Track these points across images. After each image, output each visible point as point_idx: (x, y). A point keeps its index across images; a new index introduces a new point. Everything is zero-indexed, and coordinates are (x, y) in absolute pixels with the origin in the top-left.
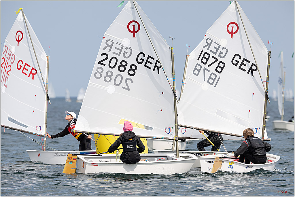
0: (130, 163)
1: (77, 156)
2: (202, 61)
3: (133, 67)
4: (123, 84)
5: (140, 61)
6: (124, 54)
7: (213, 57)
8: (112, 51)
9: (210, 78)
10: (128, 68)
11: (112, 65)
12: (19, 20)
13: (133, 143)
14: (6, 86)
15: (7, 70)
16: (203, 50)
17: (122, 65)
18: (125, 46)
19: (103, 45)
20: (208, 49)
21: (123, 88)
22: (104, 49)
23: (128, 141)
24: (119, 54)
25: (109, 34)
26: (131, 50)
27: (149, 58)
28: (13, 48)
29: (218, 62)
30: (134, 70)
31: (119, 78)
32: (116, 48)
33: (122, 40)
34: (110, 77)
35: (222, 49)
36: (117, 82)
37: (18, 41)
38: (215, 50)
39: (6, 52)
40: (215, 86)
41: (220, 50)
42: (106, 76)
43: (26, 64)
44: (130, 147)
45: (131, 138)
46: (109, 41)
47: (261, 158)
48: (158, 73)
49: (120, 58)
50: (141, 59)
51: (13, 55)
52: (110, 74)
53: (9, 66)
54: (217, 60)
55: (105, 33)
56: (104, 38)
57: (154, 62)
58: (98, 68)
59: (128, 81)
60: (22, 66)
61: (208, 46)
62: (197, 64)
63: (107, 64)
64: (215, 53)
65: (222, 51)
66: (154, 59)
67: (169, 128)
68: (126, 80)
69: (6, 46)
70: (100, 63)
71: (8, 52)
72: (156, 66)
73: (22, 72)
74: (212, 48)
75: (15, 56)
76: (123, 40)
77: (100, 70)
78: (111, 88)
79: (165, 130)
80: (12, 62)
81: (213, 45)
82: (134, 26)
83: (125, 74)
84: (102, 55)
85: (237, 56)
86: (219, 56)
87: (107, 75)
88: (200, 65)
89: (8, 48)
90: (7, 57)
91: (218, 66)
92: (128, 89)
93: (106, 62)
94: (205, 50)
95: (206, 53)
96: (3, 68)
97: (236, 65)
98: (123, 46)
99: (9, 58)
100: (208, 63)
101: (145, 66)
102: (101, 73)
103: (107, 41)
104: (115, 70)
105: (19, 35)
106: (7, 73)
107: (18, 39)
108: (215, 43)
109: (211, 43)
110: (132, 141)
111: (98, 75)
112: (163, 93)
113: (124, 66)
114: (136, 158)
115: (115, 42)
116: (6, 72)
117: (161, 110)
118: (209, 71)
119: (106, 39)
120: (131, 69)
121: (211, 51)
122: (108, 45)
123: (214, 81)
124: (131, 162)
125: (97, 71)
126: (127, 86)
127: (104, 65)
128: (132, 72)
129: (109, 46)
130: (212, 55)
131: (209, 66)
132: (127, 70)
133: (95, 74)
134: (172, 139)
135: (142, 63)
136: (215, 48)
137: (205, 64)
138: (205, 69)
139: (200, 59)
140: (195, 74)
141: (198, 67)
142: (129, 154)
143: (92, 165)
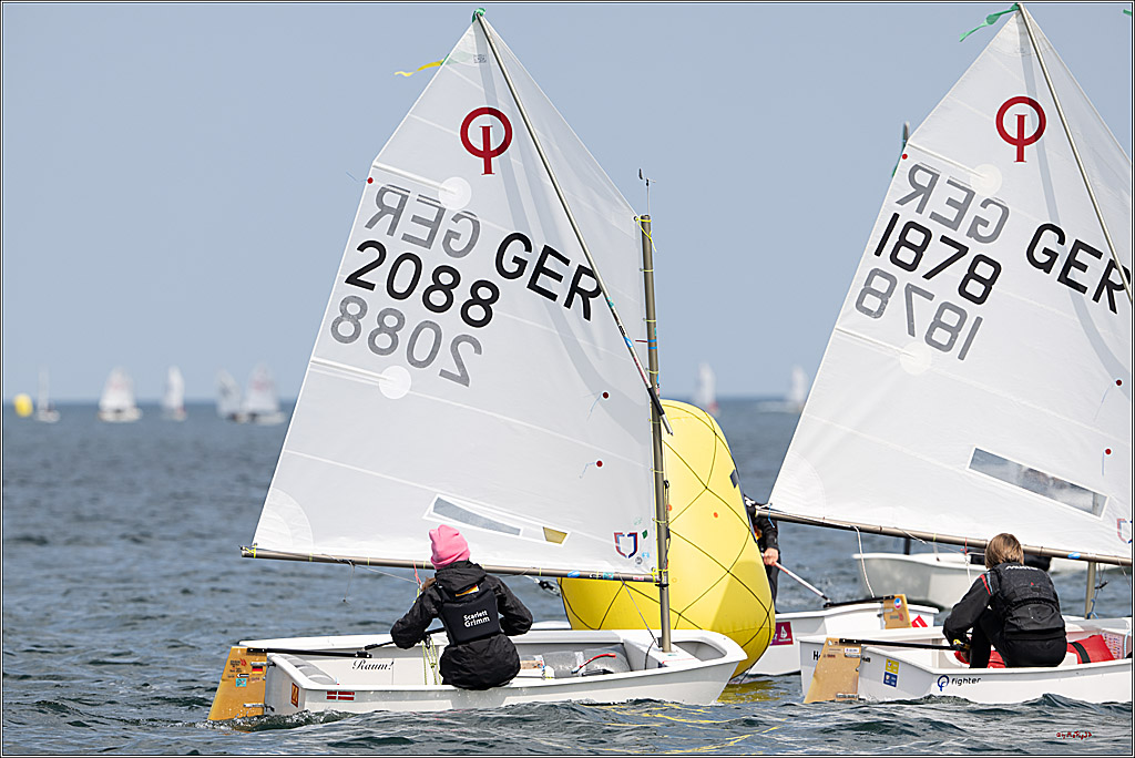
1: (268, 654)
2: (894, 258)
3: (487, 294)
4: (445, 359)
5: (511, 267)
6: (446, 242)
7: (944, 239)
8: (399, 232)
9: (937, 323)
10: (462, 294)
11: (400, 287)
16: (896, 216)
17: (437, 286)
18: (453, 208)
19: (367, 207)
20: (920, 210)
21: (443, 373)
22: (370, 224)
24: (428, 243)
25: (387, 167)
26: (476, 225)
27: (549, 256)
29: (967, 260)
30: (486, 304)
31: (428, 336)
32: (415, 219)
33: (438, 184)
34: (393, 333)
35: (985, 204)
36: (421, 353)
38: (951, 214)
40: (961, 357)
41: (974, 210)
42: (378, 331)
44: (476, 619)
45: (473, 586)
46: (388, 190)
47: (1037, 644)
48: (587, 316)
49: (432, 258)
50: (516, 260)
52: (391, 321)
54: (963, 250)
55: (375, 163)
56: (370, 181)
57: (568, 273)
58: (345, 302)
59: (465, 348)
61: (920, 197)
62: (874, 272)
63: (381, 284)
64: (954, 225)
65: (983, 214)
67: (630, 535)
68: (456, 342)
70: (353, 279)
72: (575, 288)
74: (937, 203)
76: (442, 186)
77: (354, 309)
78: (395, 378)
79: (617, 541)
81: (942, 192)
82: (486, 130)
83: (451, 322)
84: (361, 248)
85: (1047, 232)
86: (972, 233)
87: (382, 328)
88: (886, 275)
91: (971, 274)
92: (464, 379)
93: (378, 277)
94: (908, 214)
95: (910, 225)
97: (1047, 267)
98: (442, 211)
100: (927, 264)
101: (532, 285)
102: (356, 320)
103: (383, 191)
104: (413, 307)
108: (949, 182)
109: (933, 183)
110: (479, 595)
111: (348, 326)
112: (606, 395)
113: (447, 290)
115: (412, 197)
117: (599, 464)
118: (930, 297)
119: (378, 185)
120: (476, 300)
121: (934, 216)
122: (384, 210)
123: (954, 337)
125: (344, 312)
126: (460, 365)
127: (371, 287)
128: (477, 312)
129: (389, 210)
130: (938, 230)
131: (928, 276)
132: (458, 303)
133: (333, 326)
134: (643, 577)
135: (519, 273)
136: (950, 202)
137: (911, 268)
138: (910, 289)
139: (888, 249)
140: (868, 312)
141: (880, 284)
142: (475, 648)
143: (328, 698)
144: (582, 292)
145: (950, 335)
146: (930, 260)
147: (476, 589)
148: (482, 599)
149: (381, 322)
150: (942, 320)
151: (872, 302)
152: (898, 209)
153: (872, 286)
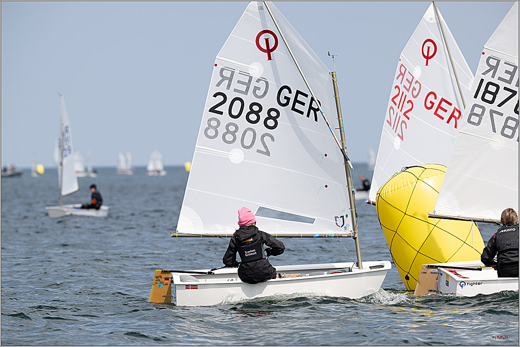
0: (255, 283)
2: (483, 99)
3: (274, 114)
4: (258, 145)
5: (284, 101)
6: (254, 92)
7: (505, 89)
8: (232, 88)
9: (506, 126)
10: (263, 115)
11: (235, 113)
12: (428, 20)
13: (254, 245)
14: (402, 138)
15: (405, 110)
16: (482, 80)
17: (252, 112)
18: (256, 76)
19: (215, 77)
20: (493, 77)
21: (258, 151)
22: (218, 85)
23: (244, 244)
24: (246, 93)
25: (222, 59)
26: (267, 83)
27: (299, 94)
28: (418, 71)
29: (517, 97)
30: (275, 119)
31: (250, 134)
32: (239, 82)
33: (248, 66)
34: (233, 133)
36: (248, 142)
37: (428, 58)
38: (508, 77)
39: (401, 76)
40: (518, 140)
42: (226, 133)
43: (443, 100)
44: (250, 253)
45: (250, 238)
46: (225, 69)
48: (316, 120)
49: (248, 100)
50: (286, 98)
51: (417, 82)
52: (232, 128)
53: (408, 102)
54: (514, 93)
55: (217, 57)
56: (216, 65)
57: (307, 101)
58: (210, 120)
59: (267, 139)
60: (434, 103)
61: (493, 71)
62: (475, 106)
63: (226, 112)
64: (510, 82)
66: (306, 96)
67: (341, 217)
68: (263, 137)
69: (402, 65)
70: (212, 110)
71: (407, 76)
72: (311, 108)
73: (436, 113)
74: (501, 72)
75: (420, 84)
76: (250, 66)
77: (214, 123)
78: (236, 154)
79: (336, 220)
80: (415, 95)
81: (502, 68)
82: (267, 40)
83: (260, 127)
84: (215, 96)
87: (228, 132)
88: (480, 107)
89: (406, 69)
90: (404, 86)
92: (268, 153)
93: (224, 108)
94: (488, 78)
95: (489, 83)
96: (396, 104)
98: (251, 78)
99: (408, 88)
100: (498, 100)
101: (293, 109)
102: (215, 128)
103: (222, 70)
104: (242, 122)
105: (429, 48)
106: (405, 114)
107: (426, 55)
108: (505, 63)
109: (498, 64)
110: (252, 242)
111: (212, 133)
112: (326, 155)
113: (257, 113)
114: (263, 272)
115: (237, 72)
116: (403, 111)
117: (326, 186)
118: (502, 114)
119: (220, 67)
120: (270, 117)
121: (500, 79)
122: (224, 78)
123: (514, 132)
124: (256, 280)
125: (210, 125)
126: (266, 147)
127: (221, 113)
128: (271, 123)
129: (226, 78)
130: (502, 85)
131: (500, 105)
132: (262, 119)
133: (205, 131)
134: (347, 235)
135: (287, 104)
136: (507, 72)
137: (492, 102)
138: (492, 112)
139: (480, 95)
140: (474, 123)
141: (478, 111)
142: (249, 265)
143: (186, 288)
144: (314, 109)
145: (512, 131)
146: (499, 98)
147: (252, 240)
148: (254, 244)
149: (227, 129)
150: (508, 124)
151: (475, 119)
152: (483, 77)
153: (474, 112)
